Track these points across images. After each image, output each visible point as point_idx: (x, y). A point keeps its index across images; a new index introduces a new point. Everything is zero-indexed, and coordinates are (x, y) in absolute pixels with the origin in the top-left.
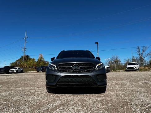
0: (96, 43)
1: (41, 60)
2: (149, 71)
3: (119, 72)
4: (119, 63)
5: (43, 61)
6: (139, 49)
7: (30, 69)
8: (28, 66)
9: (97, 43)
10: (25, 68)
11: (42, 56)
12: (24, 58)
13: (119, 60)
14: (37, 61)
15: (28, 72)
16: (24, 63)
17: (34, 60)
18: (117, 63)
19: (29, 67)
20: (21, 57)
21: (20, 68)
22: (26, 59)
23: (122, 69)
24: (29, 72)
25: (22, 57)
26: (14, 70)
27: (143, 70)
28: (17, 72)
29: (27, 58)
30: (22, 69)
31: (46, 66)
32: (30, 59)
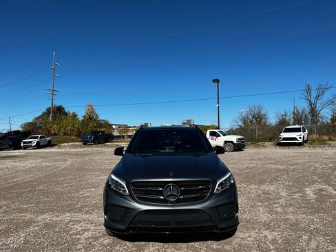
0: (214, 81)
1: (90, 118)
2: (330, 145)
3: (264, 146)
4: (263, 120)
5: (95, 120)
6: (309, 90)
7: (66, 137)
8: (62, 131)
9: (217, 81)
10: (55, 134)
11: (94, 108)
12: (53, 112)
13: (265, 115)
14: (83, 121)
15: (63, 144)
16: (53, 123)
17: (75, 116)
18: (260, 121)
19: (65, 134)
20: (45, 110)
21: (43, 137)
22: (58, 115)
23: (270, 140)
24: (66, 144)
25: (49, 110)
26: (31, 142)
27: (317, 143)
28: (39, 146)
29: (59, 111)
30: (48, 139)
31: (102, 132)
32: (66, 114)
